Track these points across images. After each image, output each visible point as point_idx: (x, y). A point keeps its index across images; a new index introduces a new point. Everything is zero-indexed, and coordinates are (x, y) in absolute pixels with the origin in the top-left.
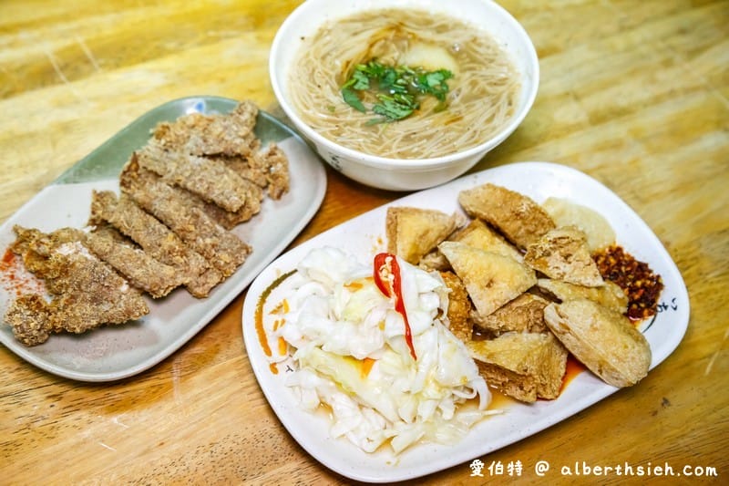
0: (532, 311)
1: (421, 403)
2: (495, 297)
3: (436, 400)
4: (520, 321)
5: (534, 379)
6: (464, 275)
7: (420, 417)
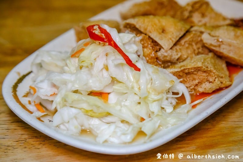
0: (194, 44)
1: (150, 105)
2: (170, 37)
3: (158, 100)
4: (189, 52)
5: (214, 73)
6: (146, 29)
7: (153, 113)
